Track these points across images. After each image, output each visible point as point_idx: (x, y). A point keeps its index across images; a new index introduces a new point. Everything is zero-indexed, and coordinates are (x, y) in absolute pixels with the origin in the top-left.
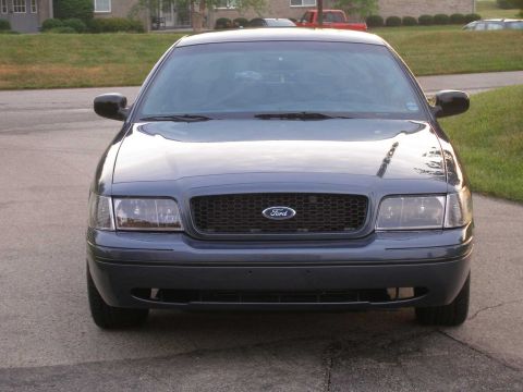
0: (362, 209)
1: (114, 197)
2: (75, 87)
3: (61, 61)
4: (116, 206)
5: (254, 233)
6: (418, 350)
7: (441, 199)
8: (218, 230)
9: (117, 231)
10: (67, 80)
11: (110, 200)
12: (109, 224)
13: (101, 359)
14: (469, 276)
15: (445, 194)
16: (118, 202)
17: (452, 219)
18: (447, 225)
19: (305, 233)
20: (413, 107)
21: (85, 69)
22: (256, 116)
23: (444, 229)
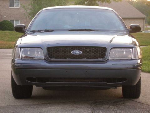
0: (105, 52)
1: (21, 48)
2: (7, 48)
3: (2, 40)
4: (22, 51)
5: (68, 59)
6: (123, 104)
7: (131, 50)
8: (56, 58)
9: (22, 59)
10: (4, 46)
11: (20, 49)
12: (19, 57)
13: (15, 104)
14: (141, 77)
15: (132, 48)
16: (22, 50)
17: (135, 56)
18: (133, 58)
19: (85, 59)
20: (122, 28)
21: (11, 43)
22: (69, 30)
23: (132, 59)
